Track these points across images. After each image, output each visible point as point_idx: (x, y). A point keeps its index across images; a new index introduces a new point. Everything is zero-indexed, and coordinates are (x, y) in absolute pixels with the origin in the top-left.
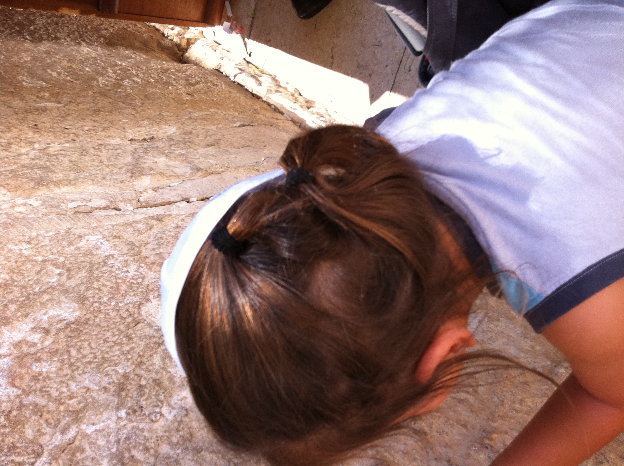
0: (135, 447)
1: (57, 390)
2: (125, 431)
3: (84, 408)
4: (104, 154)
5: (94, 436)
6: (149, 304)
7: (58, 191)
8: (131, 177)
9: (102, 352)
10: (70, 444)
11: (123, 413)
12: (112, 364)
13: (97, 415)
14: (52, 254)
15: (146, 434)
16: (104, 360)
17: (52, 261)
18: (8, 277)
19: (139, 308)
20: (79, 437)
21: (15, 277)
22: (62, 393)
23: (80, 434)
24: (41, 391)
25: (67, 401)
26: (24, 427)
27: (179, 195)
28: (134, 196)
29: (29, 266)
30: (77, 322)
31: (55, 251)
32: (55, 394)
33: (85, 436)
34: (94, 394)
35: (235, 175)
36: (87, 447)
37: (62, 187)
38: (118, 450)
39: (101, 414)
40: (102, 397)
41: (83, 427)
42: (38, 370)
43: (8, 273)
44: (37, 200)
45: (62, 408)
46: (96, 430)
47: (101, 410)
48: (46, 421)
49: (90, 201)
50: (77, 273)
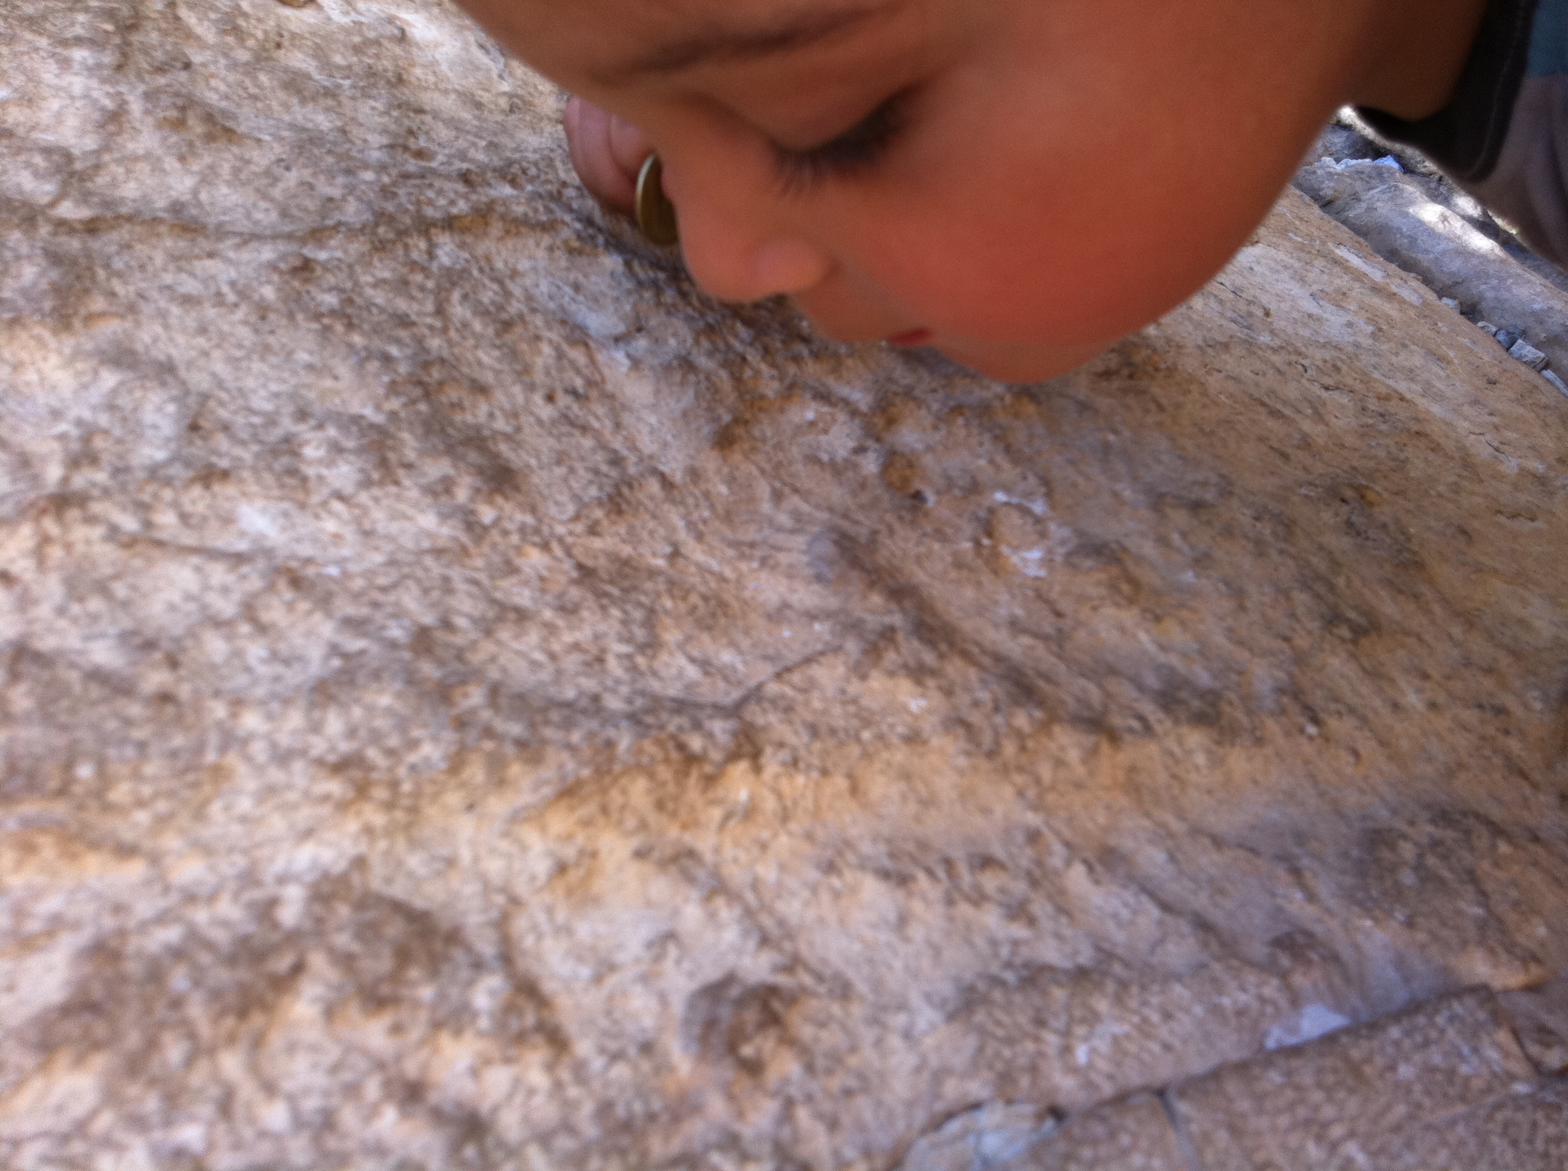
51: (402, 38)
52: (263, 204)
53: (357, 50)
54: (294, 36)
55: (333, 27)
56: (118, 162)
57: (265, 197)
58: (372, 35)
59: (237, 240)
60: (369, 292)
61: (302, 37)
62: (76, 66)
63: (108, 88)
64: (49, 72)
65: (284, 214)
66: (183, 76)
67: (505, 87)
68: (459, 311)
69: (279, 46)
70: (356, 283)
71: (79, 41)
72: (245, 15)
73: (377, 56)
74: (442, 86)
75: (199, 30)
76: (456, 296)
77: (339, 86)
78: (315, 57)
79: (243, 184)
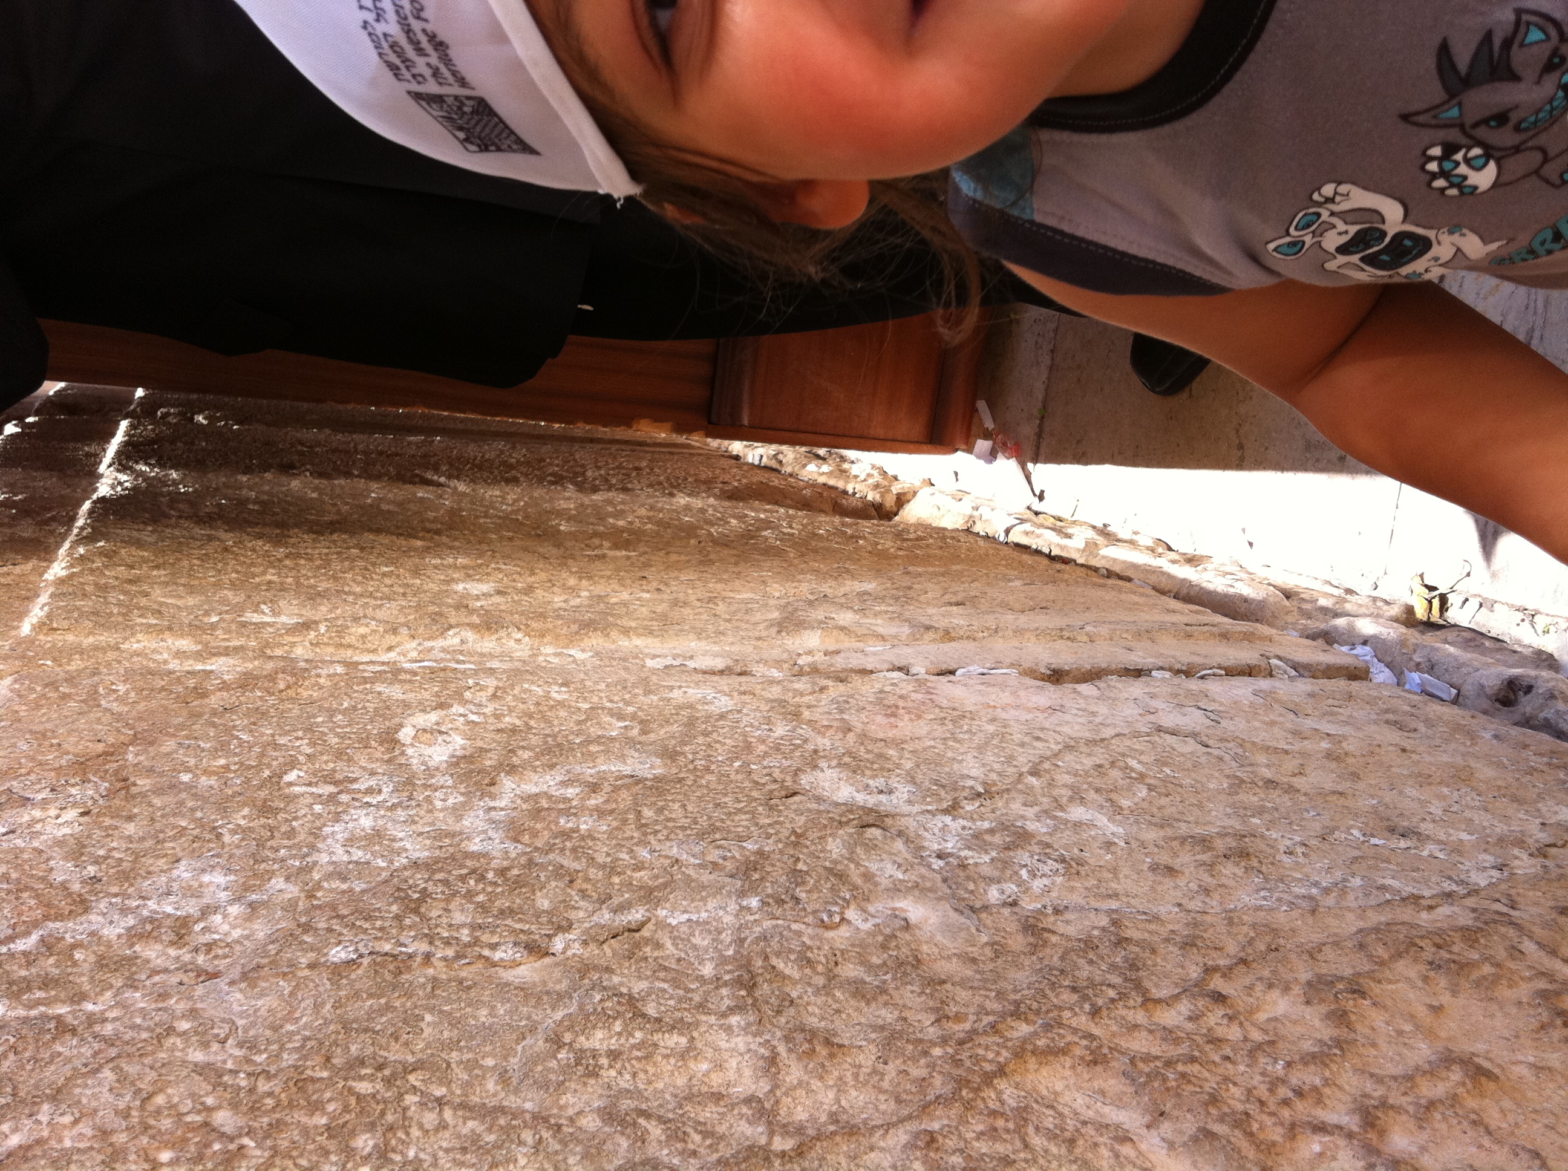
0: (778, 954)
1: (608, 855)
2: (759, 929)
3: (665, 885)
4: (721, 608)
5: (684, 929)
6: (817, 773)
7: (627, 643)
8: (779, 632)
9: (710, 818)
10: (630, 930)
11: (754, 902)
12: (731, 836)
13: (693, 901)
14: (611, 701)
15: (805, 939)
16: (714, 829)
17: (610, 709)
18: (518, 722)
19: (796, 774)
20: (650, 926)
21: (532, 723)
22: (618, 859)
23: (653, 921)
24: (574, 850)
25: (629, 873)
26: (533, 892)
27: (884, 661)
28: (785, 656)
29: (563, 713)
30: (657, 779)
31: (616, 698)
32: (601, 859)
33: (661, 925)
34: (691, 872)
35: (1017, 644)
36: (669, 944)
37: (634, 638)
38: (737, 952)
39: (704, 900)
40: (706, 877)
41: (662, 913)
42: (570, 825)
43: (519, 718)
44: (583, 651)
45: (616, 880)
46: (689, 920)
47: (704, 894)
48: (581, 891)
49: (691, 657)
50: (662, 726)
51: (907, 926)
52: (882, 1097)
53: (884, 947)
54: (842, 952)
55: (862, 935)
56: (786, 1094)
57: (881, 1091)
58: (888, 931)
59: (881, 1132)
60: (976, 1144)
61: (848, 951)
62: (736, 1030)
63: (759, 1040)
64: (721, 1040)
65: (899, 1101)
66: (792, 1011)
67: (984, 939)
68: (1037, 1141)
69: (836, 964)
70: (966, 1141)
71: (732, 1010)
72: (810, 948)
73: (897, 947)
74: (945, 953)
75: (787, 971)
76: (1031, 1130)
77: (884, 982)
78: (862, 963)
79: (864, 1085)
